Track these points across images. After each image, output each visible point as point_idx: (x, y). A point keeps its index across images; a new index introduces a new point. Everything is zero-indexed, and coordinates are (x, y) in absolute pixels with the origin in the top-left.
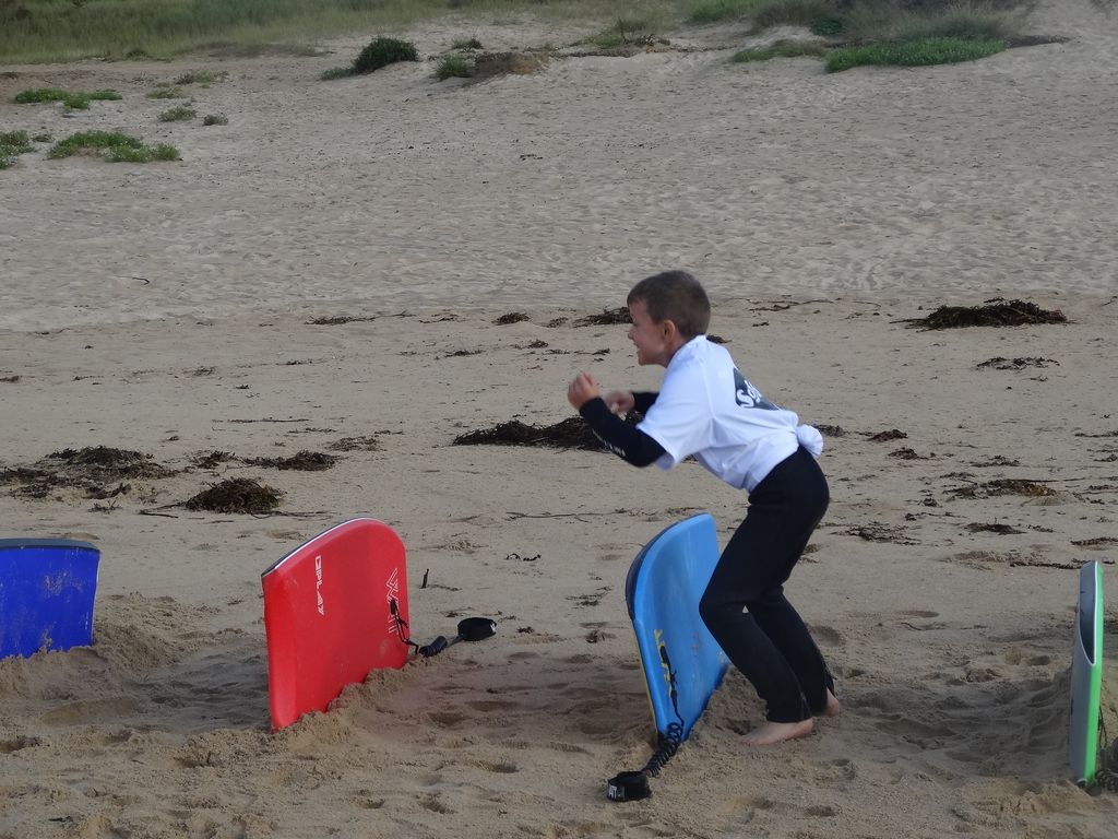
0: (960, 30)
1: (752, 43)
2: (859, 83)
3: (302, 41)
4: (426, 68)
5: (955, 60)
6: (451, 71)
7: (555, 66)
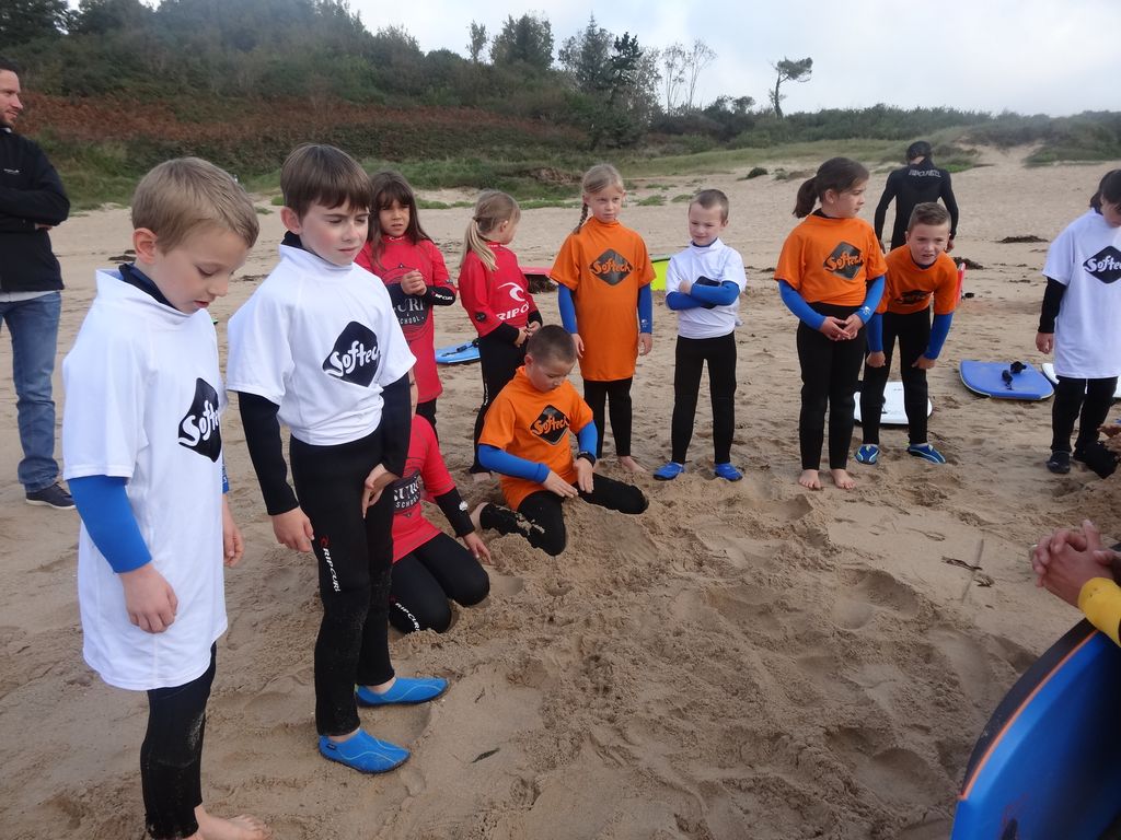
0: (956, 162)
6: (780, 177)
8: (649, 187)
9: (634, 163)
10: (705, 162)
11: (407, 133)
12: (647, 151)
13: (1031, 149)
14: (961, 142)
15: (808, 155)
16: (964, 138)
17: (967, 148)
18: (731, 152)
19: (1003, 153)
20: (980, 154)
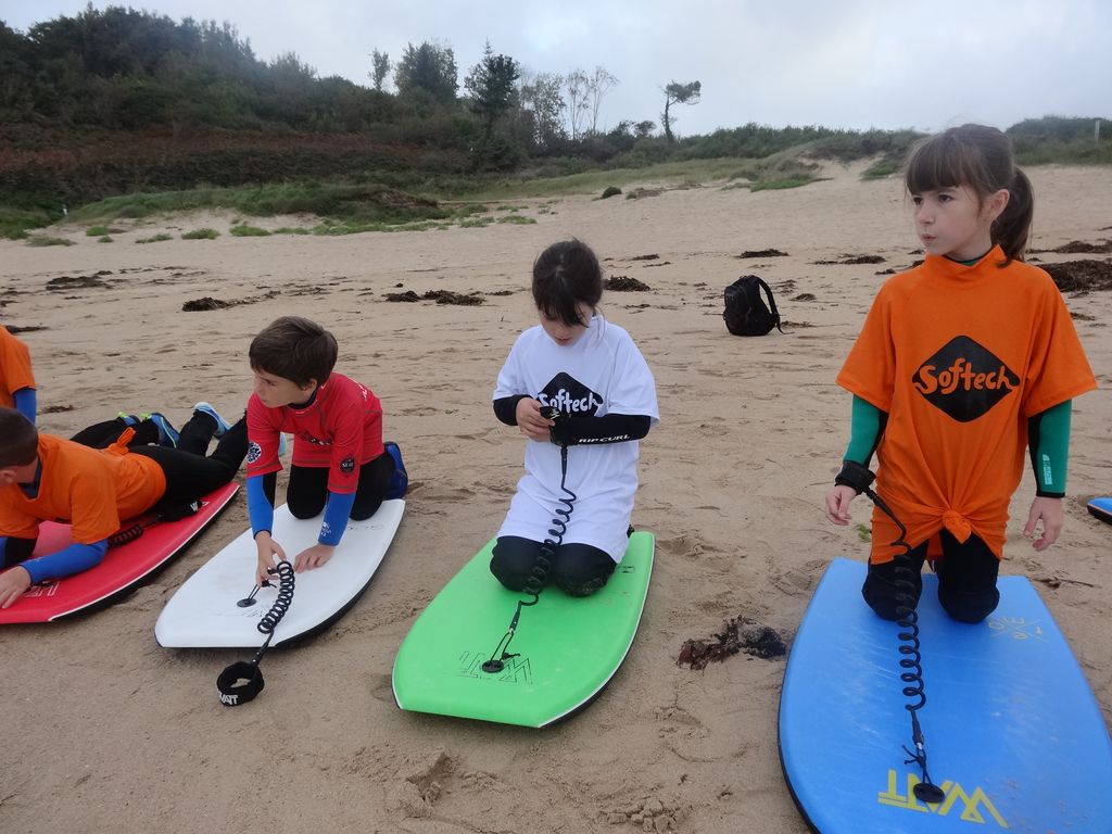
0: (796, 177)
1: (728, 184)
2: (761, 194)
3: (588, 190)
4: (623, 196)
5: (793, 187)
6: (631, 196)
7: (664, 194)
8: (501, 209)
9: (508, 186)
10: (577, 184)
11: (272, 159)
12: (524, 173)
13: (871, 162)
14: (804, 157)
15: (677, 174)
16: (808, 152)
17: (808, 162)
18: (605, 174)
19: (844, 167)
20: (822, 168)
